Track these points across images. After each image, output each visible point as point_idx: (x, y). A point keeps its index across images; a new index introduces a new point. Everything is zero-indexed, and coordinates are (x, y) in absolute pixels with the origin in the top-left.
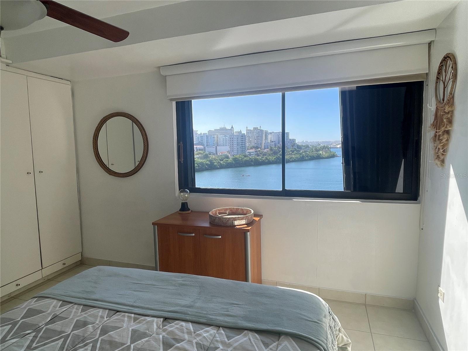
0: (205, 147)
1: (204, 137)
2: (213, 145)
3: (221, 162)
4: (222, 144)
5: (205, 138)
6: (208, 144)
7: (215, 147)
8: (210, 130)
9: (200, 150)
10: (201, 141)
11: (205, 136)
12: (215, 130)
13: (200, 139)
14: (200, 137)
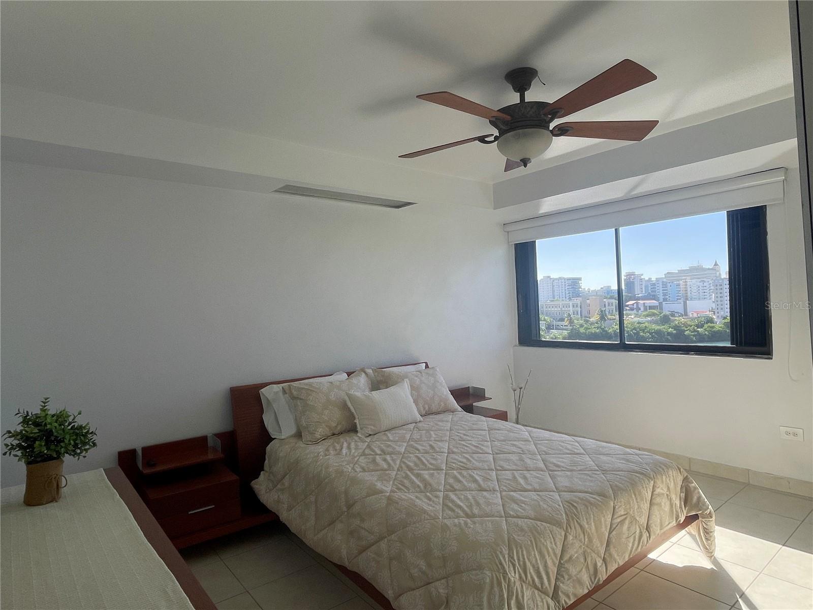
0: (661, 304)
1: (658, 285)
2: (677, 299)
3: (699, 329)
4: (695, 295)
5: (661, 286)
6: (667, 297)
7: (682, 302)
8: (668, 273)
9: (651, 308)
10: (652, 291)
11: (661, 284)
12: (678, 270)
13: (650, 288)
14: (649, 285)
